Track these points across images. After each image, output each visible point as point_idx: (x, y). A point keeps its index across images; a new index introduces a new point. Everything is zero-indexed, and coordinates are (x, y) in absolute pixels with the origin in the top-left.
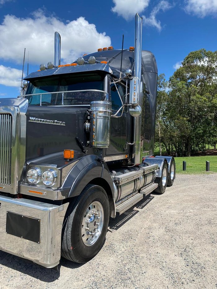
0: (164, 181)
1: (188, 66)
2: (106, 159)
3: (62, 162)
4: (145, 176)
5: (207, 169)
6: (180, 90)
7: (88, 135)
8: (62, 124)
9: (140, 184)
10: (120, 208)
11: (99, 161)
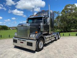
0: (57, 38)
1: (66, 8)
2: (43, 33)
3: (35, 34)
4: (52, 37)
5: (69, 35)
6: (63, 15)
7: (40, 29)
8: (35, 27)
9: (51, 38)
10: (46, 43)
11: (42, 33)
